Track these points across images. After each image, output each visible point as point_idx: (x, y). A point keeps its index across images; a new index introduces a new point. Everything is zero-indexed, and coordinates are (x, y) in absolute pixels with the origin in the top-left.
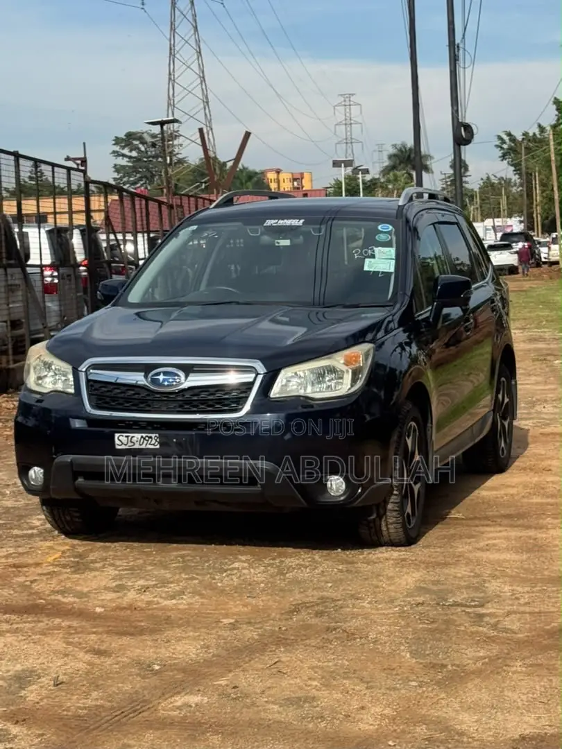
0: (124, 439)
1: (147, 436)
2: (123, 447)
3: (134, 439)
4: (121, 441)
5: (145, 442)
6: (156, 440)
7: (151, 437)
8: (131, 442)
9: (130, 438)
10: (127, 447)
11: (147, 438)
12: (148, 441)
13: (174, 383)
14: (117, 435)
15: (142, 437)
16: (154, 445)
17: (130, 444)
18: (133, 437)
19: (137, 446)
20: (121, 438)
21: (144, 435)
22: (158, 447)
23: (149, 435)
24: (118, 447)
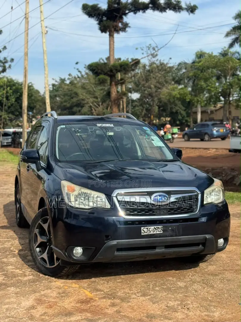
0: (145, 230)
1: (157, 227)
2: (145, 234)
3: (151, 230)
4: (144, 231)
5: (156, 230)
6: (161, 229)
7: (159, 228)
8: (149, 231)
9: (148, 229)
10: (147, 234)
11: (157, 229)
12: (157, 230)
13: (165, 200)
14: (142, 228)
15: (154, 228)
16: (160, 231)
17: (148, 232)
18: (150, 228)
19: (152, 233)
20: (144, 229)
21: (155, 227)
22: (162, 232)
23: (158, 227)
24: (142, 234)
